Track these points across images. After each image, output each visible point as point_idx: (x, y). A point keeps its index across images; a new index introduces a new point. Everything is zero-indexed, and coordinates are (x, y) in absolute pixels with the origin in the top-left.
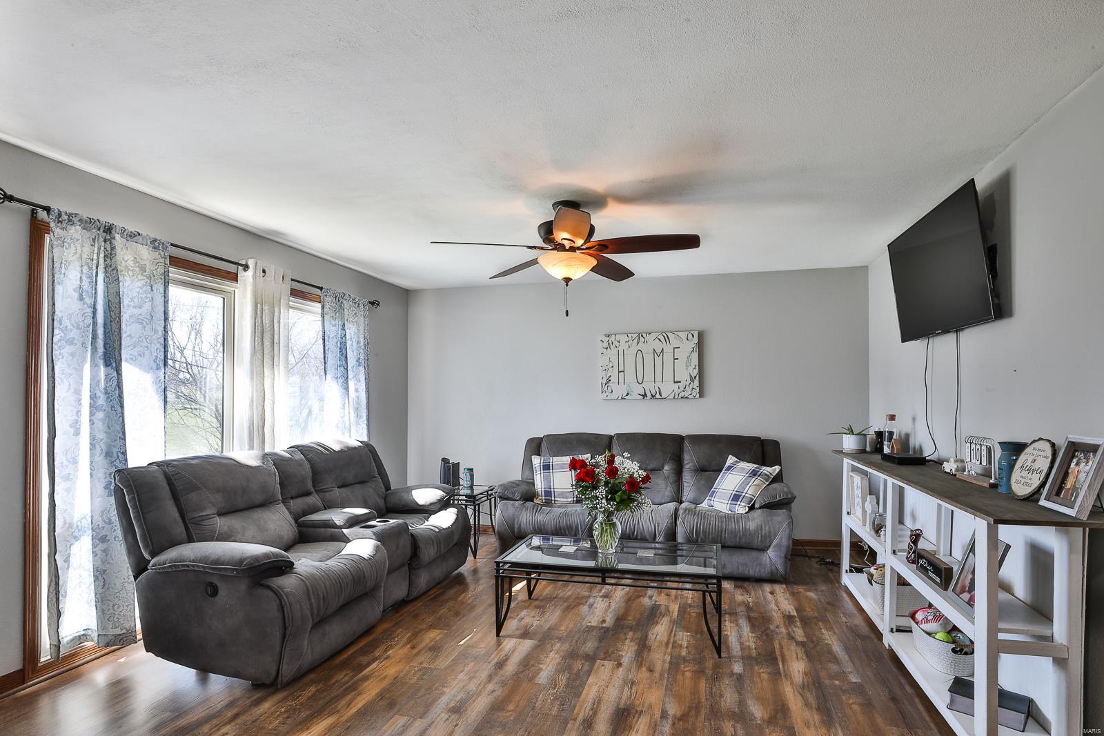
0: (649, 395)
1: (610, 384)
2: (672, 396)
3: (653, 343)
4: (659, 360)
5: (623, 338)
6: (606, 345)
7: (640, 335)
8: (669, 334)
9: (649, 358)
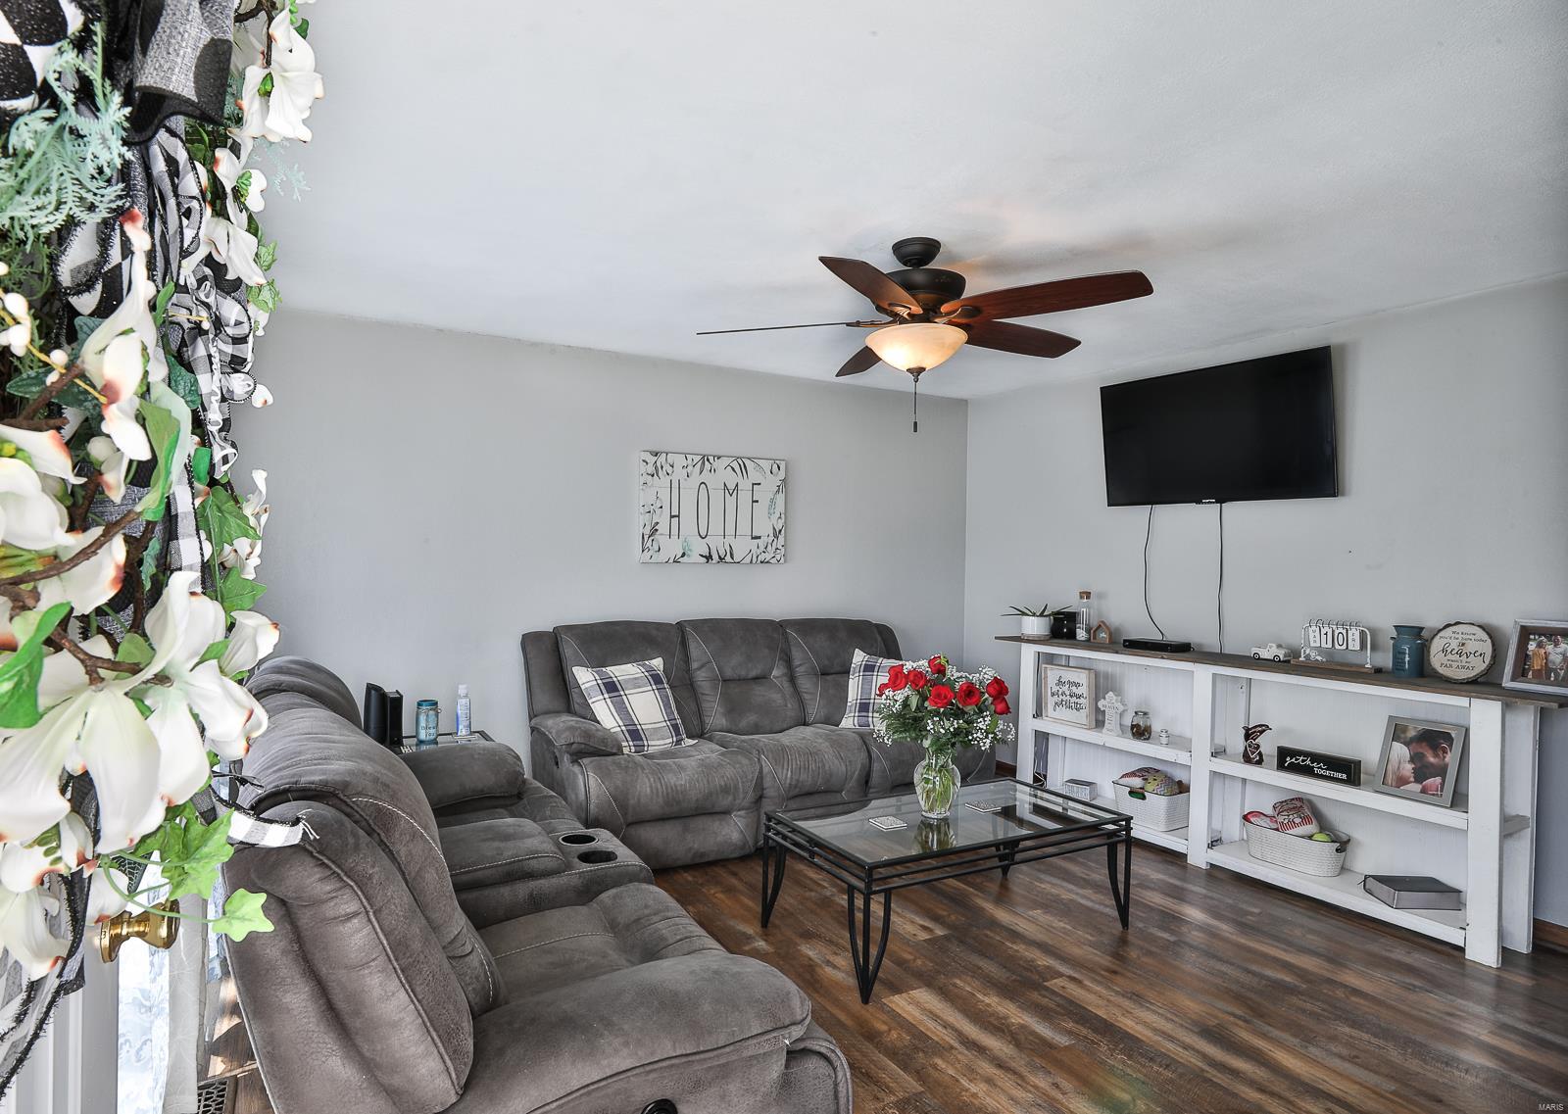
0: (715, 557)
1: (656, 537)
2: (748, 560)
3: (724, 475)
4: (731, 501)
5: (679, 460)
6: (651, 469)
7: (705, 458)
8: (747, 462)
9: (717, 496)
